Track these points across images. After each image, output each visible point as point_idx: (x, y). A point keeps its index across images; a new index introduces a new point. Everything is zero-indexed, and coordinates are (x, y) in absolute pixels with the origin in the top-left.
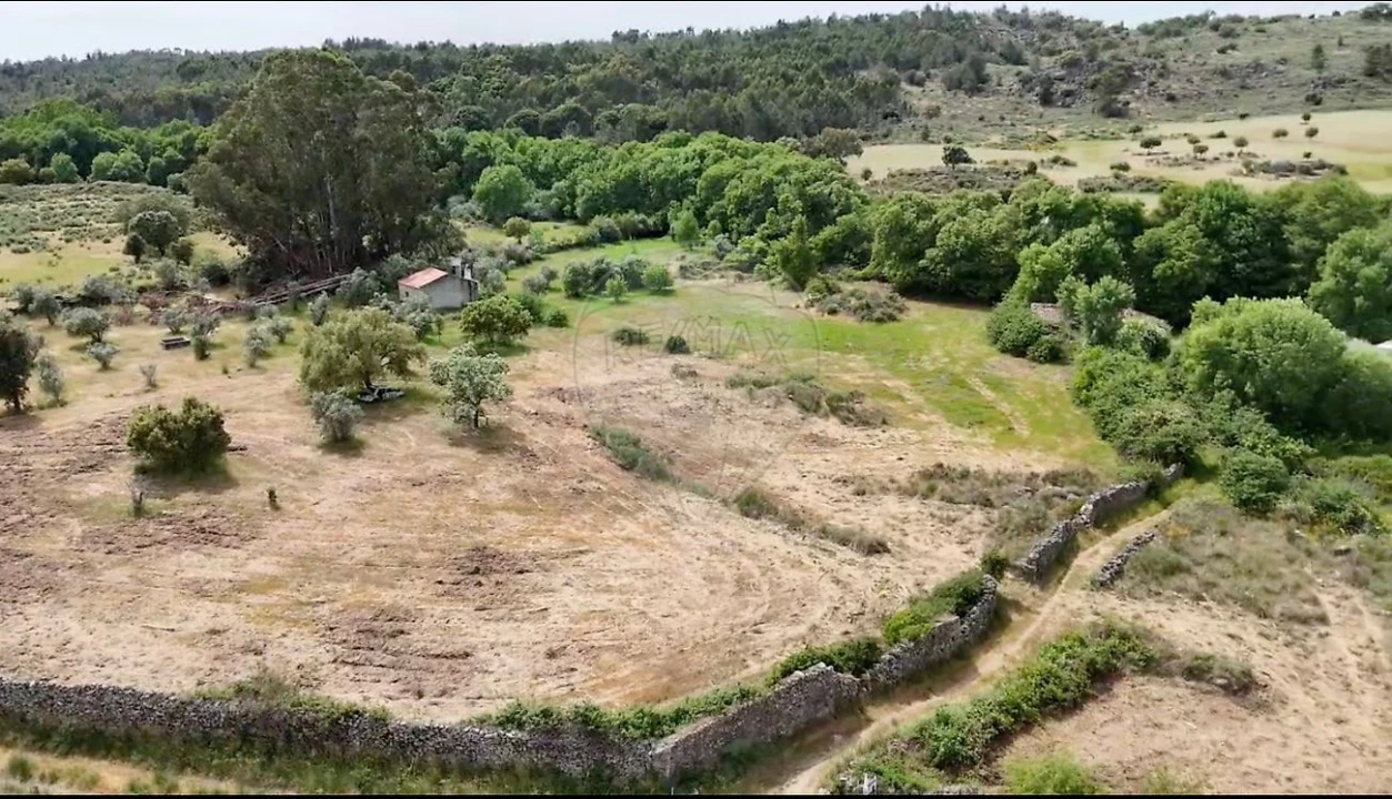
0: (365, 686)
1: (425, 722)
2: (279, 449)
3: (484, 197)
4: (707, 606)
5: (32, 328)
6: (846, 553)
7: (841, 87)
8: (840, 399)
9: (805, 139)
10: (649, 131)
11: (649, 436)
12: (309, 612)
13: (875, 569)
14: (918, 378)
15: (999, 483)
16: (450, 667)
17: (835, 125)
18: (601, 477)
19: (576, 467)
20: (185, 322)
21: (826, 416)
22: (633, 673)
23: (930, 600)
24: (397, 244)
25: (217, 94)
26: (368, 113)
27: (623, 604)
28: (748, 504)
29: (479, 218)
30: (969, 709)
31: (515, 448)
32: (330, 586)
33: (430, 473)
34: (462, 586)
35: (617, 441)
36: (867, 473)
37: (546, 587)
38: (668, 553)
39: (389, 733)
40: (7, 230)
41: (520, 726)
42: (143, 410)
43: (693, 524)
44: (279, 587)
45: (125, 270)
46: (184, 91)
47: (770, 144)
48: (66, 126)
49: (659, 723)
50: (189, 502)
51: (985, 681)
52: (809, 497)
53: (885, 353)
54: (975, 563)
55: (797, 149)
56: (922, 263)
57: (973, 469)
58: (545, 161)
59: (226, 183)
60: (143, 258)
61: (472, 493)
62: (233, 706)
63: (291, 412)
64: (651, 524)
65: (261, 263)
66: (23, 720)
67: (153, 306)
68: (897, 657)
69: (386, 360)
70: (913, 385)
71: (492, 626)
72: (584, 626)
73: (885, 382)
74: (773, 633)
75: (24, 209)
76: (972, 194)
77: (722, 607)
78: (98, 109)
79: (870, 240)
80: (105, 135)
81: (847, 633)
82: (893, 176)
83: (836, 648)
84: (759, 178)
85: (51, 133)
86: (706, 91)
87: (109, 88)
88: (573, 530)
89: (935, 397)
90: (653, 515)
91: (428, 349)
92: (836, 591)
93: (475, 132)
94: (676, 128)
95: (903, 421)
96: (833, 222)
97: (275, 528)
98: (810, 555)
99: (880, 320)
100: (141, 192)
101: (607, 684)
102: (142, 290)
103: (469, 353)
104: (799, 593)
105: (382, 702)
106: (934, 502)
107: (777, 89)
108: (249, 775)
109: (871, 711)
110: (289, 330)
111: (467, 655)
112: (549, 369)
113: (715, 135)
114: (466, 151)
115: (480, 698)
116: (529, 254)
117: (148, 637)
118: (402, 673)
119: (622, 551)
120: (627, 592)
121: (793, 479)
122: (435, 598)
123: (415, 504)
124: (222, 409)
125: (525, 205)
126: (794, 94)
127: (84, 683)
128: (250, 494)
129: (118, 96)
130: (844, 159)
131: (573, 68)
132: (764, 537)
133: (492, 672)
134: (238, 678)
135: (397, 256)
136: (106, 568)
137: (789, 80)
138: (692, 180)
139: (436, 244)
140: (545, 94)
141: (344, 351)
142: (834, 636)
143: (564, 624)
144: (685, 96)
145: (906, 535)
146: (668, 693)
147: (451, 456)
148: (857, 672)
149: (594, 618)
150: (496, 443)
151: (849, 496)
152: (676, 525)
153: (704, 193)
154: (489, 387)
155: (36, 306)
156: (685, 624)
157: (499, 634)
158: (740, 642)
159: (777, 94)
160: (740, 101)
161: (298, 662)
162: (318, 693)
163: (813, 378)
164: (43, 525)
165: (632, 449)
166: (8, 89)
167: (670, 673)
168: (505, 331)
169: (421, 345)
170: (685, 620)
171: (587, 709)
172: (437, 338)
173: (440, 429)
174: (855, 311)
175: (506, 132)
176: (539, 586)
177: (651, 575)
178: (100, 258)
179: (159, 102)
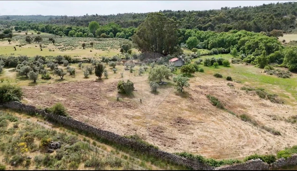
0: (155, 141)
1: (165, 151)
2: (143, 91)
3: (188, 43)
4: (230, 140)
5: (104, 64)
6: (269, 133)
7: (279, 20)
8: (271, 96)
9: (268, 32)
10: (227, 30)
11: (220, 98)
12: (145, 124)
13: (276, 139)
14: (294, 93)
16: (171, 141)
17: (276, 29)
18: (208, 106)
19: (202, 103)
20: (129, 65)
21: (267, 99)
22: (211, 151)
23: (291, 149)
24: (170, 52)
25: (139, 21)
26: (167, 25)
27: (210, 135)
28: (243, 117)
29: (187, 48)
31: (189, 97)
32: (150, 120)
33: (171, 100)
34: (175, 125)
35: (212, 99)
36: (277, 115)
37: (193, 128)
38: (222, 126)
39: (158, 152)
41: (185, 157)
42: (120, 81)
43: (229, 120)
44: (140, 118)
45: (120, 55)
46: (133, 21)
47: (258, 33)
48: (112, 27)
49: (216, 164)
50: (126, 99)
52: (260, 118)
53: (285, 85)
55: (265, 34)
58: (203, 36)
59: (139, 38)
60: (123, 53)
61: (179, 106)
62: (130, 140)
63: (146, 85)
64: (219, 119)
65: (143, 55)
66: (96, 135)
67: (124, 62)
68: (280, 161)
69: (165, 76)
70: (292, 94)
71: (181, 134)
72: (201, 138)
73: (284, 93)
74: (247, 149)
75: (105, 42)
77: (234, 140)
78: (118, 24)
79: (283, 57)
80: (119, 29)
81: (267, 153)
82: (291, 42)
83: (263, 156)
84: (254, 41)
85: (110, 28)
86: (242, 21)
87: (120, 20)
88: (200, 117)
90: (219, 117)
91: (173, 74)
92: (265, 142)
93: (188, 29)
94: (234, 29)
95: (288, 103)
96: (273, 52)
97: (141, 107)
98: (259, 132)
99: (284, 77)
100: (124, 40)
101: (205, 152)
102: (122, 59)
103: (181, 76)
104: (255, 141)
105: (157, 145)
106: (295, 125)
108: (132, 154)
110: (147, 68)
111: (175, 139)
112: (199, 81)
113: (244, 31)
114: (186, 33)
115: (177, 149)
116: (196, 56)
117: (117, 124)
118: (162, 140)
119: (211, 123)
120: (212, 133)
121: (256, 114)
122: (170, 126)
123: (167, 106)
124: (134, 82)
125: (197, 45)
126: (265, 21)
127: (106, 130)
128: (137, 100)
129: (122, 22)
130: (278, 37)
131: (211, 15)
132: (247, 126)
133: (180, 144)
134: (132, 135)
135: (169, 55)
136: (112, 110)
137: (264, 18)
138: (237, 41)
139: (177, 52)
140: (204, 21)
141: (157, 73)
142: (263, 153)
143: (196, 137)
144: (237, 22)
145: (286, 132)
146: (219, 157)
147: (176, 97)
148: (269, 163)
149: (203, 137)
150: (185, 96)
151: (271, 120)
152: (225, 120)
153: (240, 44)
154: (185, 84)
155: (105, 60)
156: (225, 143)
157: (182, 136)
158: (238, 149)
159: (261, 21)
160: (251, 23)
161: (142, 134)
162: (145, 141)
163: (264, 90)
164: (102, 100)
165: (216, 101)
166: (104, 20)
167: (220, 153)
168: (190, 72)
169: (172, 73)
170: (225, 142)
171: (200, 157)
172: (175, 72)
173: (174, 91)
174: (277, 75)
175: (195, 29)
176: (192, 128)
177: (218, 130)
178: (116, 52)
179: (129, 23)
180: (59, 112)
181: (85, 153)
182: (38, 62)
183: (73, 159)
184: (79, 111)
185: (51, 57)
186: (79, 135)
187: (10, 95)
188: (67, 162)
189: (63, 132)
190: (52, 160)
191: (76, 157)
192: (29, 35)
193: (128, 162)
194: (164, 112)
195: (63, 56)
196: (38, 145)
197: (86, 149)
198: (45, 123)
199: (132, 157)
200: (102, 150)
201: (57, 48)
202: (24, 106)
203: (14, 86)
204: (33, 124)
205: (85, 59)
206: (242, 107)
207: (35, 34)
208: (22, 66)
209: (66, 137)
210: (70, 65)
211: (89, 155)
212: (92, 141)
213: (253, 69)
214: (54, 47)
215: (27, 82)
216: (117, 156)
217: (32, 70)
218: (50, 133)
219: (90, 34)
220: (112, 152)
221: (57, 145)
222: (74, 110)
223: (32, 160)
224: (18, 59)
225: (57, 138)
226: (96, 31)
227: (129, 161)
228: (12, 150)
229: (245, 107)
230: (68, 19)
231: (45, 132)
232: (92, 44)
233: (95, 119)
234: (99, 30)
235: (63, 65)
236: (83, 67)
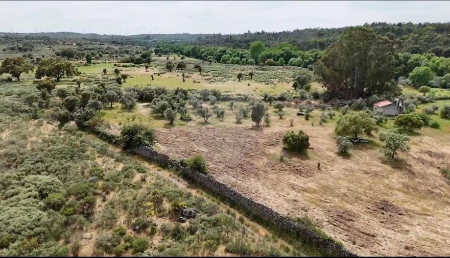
0: (336, 233)
1: (354, 253)
2: (324, 151)
3: (413, 77)
5: (266, 104)
12: (323, 204)
16: (367, 238)
18: (442, 189)
19: (431, 182)
20: (304, 108)
24: (376, 91)
25: (327, 41)
26: (375, 47)
27: (442, 240)
29: (410, 85)
31: (407, 169)
32: (331, 198)
33: (372, 170)
34: (376, 212)
37: (410, 223)
39: (341, 251)
42: (288, 132)
44: (315, 193)
45: (291, 92)
46: (318, 40)
48: (284, 50)
50: (295, 161)
58: (442, 65)
59: (324, 67)
60: (297, 88)
61: (386, 181)
62: (296, 224)
63: (330, 141)
65: (328, 93)
66: (244, 207)
67: (296, 103)
69: (364, 129)
71: (385, 229)
72: (423, 243)
75: (270, 72)
78: (294, 45)
80: (294, 53)
85: (281, 52)
87: (298, 40)
88: (425, 205)
91: (379, 128)
93: (414, 54)
97: (318, 175)
100: (300, 70)
102: (294, 98)
103: (394, 132)
105: (341, 240)
108: (297, 246)
110: (334, 115)
111: (374, 236)
112: (427, 143)
114: (409, 61)
115: (375, 253)
116: (427, 100)
117: (277, 196)
118: (350, 234)
119: (446, 220)
120: (445, 236)
122: (366, 213)
123: (364, 179)
124: (309, 136)
125: (430, 82)
127: (260, 203)
128: (313, 163)
129: (300, 42)
133: (382, 246)
134: (299, 216)
135: (375, 95)
136: (271, 174)
139: (390, 92)
140: (447, 41)
141: (351, 124)
143: (414, 238)
147: (381, 166)
149: (428, 241)
150: (399, 166)
154: (401, 145)
155: (268, 99)
157: (387, 233)
161: (317, 218)
162: (321, 230)
164: (258, 158)
166: (272, 40)
168: (411, 126)
169: (377, 126)
172: (384, 125)
173: (379, 156)
175: (428, 54)
176: (407, 222)
178: (286, 88)
179: (310, 44)
180: (198, 167)
181: (228, 232)
182: (178, 96)
183: (210, 236)
184: (224, 170)
185: (194, 91)
186: (222, 203)
187: (140, 138)
188: (202, 240)
189: (200, 196)
190: (184, 233)
191: (214, 235)
192: (171, 60)
194: (358, 188)
196: (167, 208)
197: (229, 225)
198: (179, 181)
199: (297, 252)
200: (252, 231)
201: (204, 79)
202: (155, 153)
203: (146, 126)
204: (164, 180)
205: (240, 96)
207: (179, 59)
208: (158, 101)
209: (204, 205)
210: (218, 103)
211: (233, 235)
212: (238, 215)
214: (201, 77)
215: (162, 122)
216: (273, 245)
217: (169, 107)
218: (184, 195)
219: (250, 60)
220: (266, 236)
221: (191, 213)
222: (218, 167)
223: (159, 227)
224: (155, 92)
225: (191, 203)
228: (135, 211)
230: (223, 38)
231: (178, 193)
232: (251, 74)
233: (245, 185)
234: (263, 53)
235: (209, 102)
236: (235, 107)
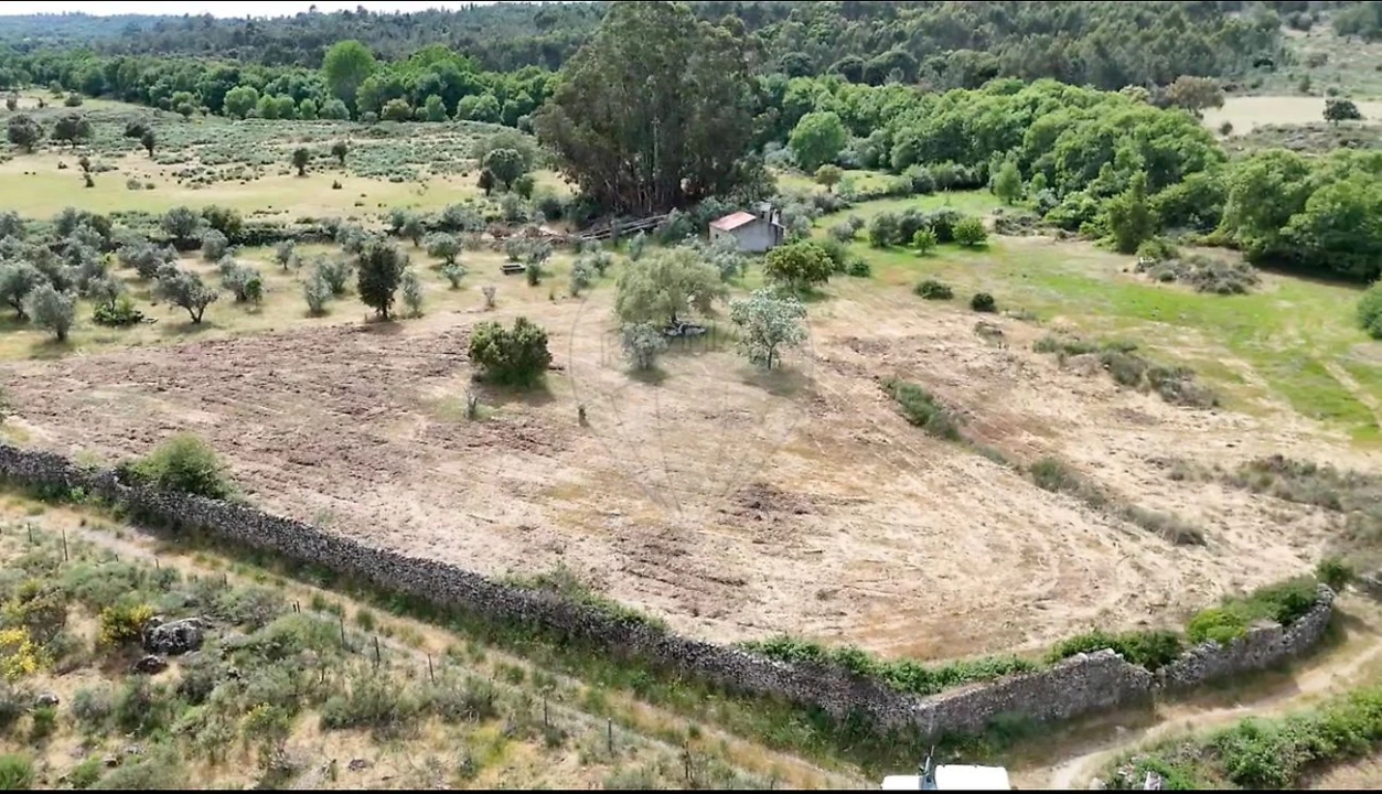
0: (648, 597)
1: (698, 638)
3: (799, 143)
4: (988, 573)
5: (400, 247)
6: (1153, 540)
7: (1206, 32)
8: (1164, 373)
9: (1155, 88)
10: (977, 78)
12: (604, 522)
13: (1185, 560)
14: (1261, 359)
15: (1352, 485)
16: (725, 592)
17: (1194, 73)
20: (522, 250)
21: (1146, 391)
22: (903, 627)
23: (1247, 602)
24: (713, 186)
25: (566, 41)
26: (700, 58)
27: (898, 558)
28: (1045, 474)
29: (793, 164)
30: (1282, 726)
32: (624, 501)
34: (742, 518)
35: (908, 395)
36: (1189, 456)
37: (823, 531)
38: (952, 515)
39: (664, 643)
40: (387, 161)
41: (786, 658)
42: (483, 326)
43: (980, 488)
44: (582, 496)
45: (478, 202)
46: (538, 39)
47: (1114, 93)
48: (438, 69)
49: (925, 680)
50: (513, 411)
51: (1305, 699)
52: (1115, 475)
53: (1225, 327)
54: (1309, 569)
55: (1144, 99)
56: (1284, 230)
57: (1320, 465)
58: (866, 108)
59: (567, 121)
60: (492, 191)
62: (535, 595)
64: (937, 483)
65: (589, 201)
67: (497, 235)
68: (1200, 657)
69: (692, 298)
70: (1255, 366)
71: (767, 559)
72: (858, 574)
73: (1221, 360)
74: (1059, 611)
75: (402, 143)
76: (1358, 154)
77: (1004, 577)
78: (467, 55)
79: (1223, 202)
80: (470, 79)
81: (1143, 623)
82: (1259, 132)
83: (1129, 637)
84: (1096, 129)
85: (429, 76)
86: (1044, 36)
87: (476, 36)
88: (854, 479)
89: (1281, 381)
90: (939, 475)
91: (731, 289)
92: (1135, 578)
93: (797, 79)
94: (1007, 74)
95: (1238, 404)
96: (1179, 180)
97: (583, 443)
98: (1110, 536)
99: (1223, 292)
100: (496, 132)
101: (875, 634)
102: (489, 220)
104: (1093, 575)
105: (661, 613)
106: (1267, 498)
107: (1127, 33)
109: (1163, 709)
110: (608, 263)
111: (742, 583)
113: (1050, 82)
114: (787, 97)
115: (751, 625)
116: (837, 202)
117: (472, 525)
118: (682, 592)
119: (902, 506)
120: (905, 547)
121: (1099, 455)
122: (717, 525)
124: (546, 331)
125: (841, 153)
126: (1146, 39)
127: (419, 556)
128: (564, 411)
129: (484, 44)
130: (1201, 112)
131: (903, 12)
132: (1057, 510)
133: (764, 603)
134: (541, 571)
135: (711, 199)
136: (443, 461)
138: (1021, 130)
139: (748, 186)
140: (871, 39)
141: (657, 287)
142: (1128, 624)
143: (837, 568)
144: (1021, 40)
145: (1227, 529)
146: (937, 653)
148: (1151, 665)
149: (868, 567)
151: (1162, 479)
152: (962, 487)
153: (1031, 144)
154: (785, 331)
155: (405, 229)
156: (962, 587)
157: (773, 568)
158: (1020, 615)
159: (1126, 39)
160: (1084, 46)
161: (591, 566)
162: (606, 596)
163: (1134, 348)
164: (397, 418)
165: (923, 405)
166: (396, 37)
167: (941, 634)
169: (725, 285)
170: (962, 583)
171: (852, 653)
172: (740, 280)
174: (1195, 279)
175: (829, 79)
176: (815, 527)
177: (931, 534)
178: (459, 190)
179: (518, 50)
180: (189, 477)
181: (323, 668)
182: (72, 240)
183: (265, 695)
184: (286, 473)
185: (138, 218)
186: (291, 582)
188: (236, 713)
189: (211, 573)
190: (162, 706)
191: (277, 686)
192: (25, 109)
193: (524, 697)
195: (200, 211)
196: (88, 637)
197: (325, 646)
198: (119, 536)
199: (545, 674)
200: (403, 647)
201: (168, 174)
202: (11, 453)
204: (62, 543)
205: (310, 226)
206: (1039, 426)
207: (58, 107)
209: (227, 598)
210: (234, 254)
211: (341, 673)
212: (352, 609)
213: (1090, 258)
214: (154, 167)
216: (473, 673)
217: (43, 281)
218: (147, 580)
219: (332, 104)
220: (449, 652)
221: (181, 634)
222: (263, 467)
223: (63, 708)
225: (181, 603)
226: (360, 90)
227: (529, 693)
229: (1053, 429)
230: (221, 31)
231: (122, 576)
232: (340, 151)
233: (363, 509)
234: (372, 82)
235: (200, 253)
236: (299, 263)
